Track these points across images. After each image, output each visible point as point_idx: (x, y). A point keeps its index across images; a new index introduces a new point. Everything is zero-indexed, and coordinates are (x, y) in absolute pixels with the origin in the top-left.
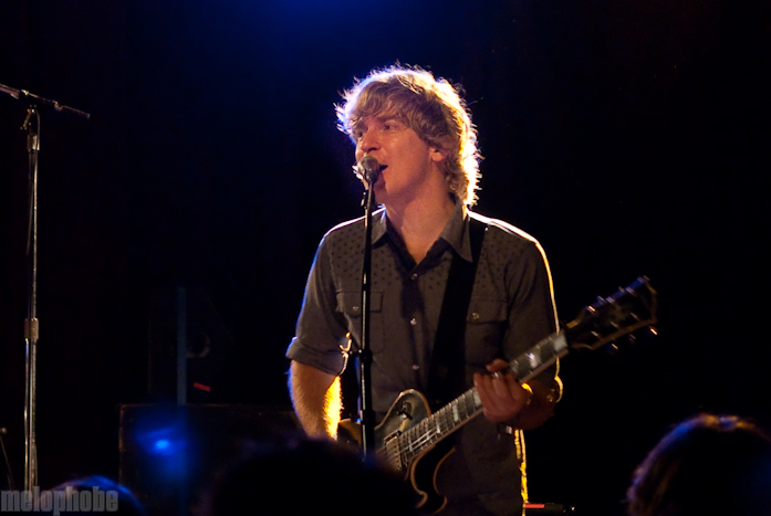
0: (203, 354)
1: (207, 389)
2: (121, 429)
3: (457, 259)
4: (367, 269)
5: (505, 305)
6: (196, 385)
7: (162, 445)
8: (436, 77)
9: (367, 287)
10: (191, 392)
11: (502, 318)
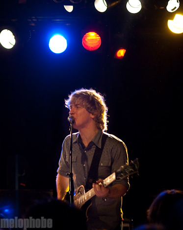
0: (23, 175)
1: (24, 185)
3: (97, 148)
5: (110, 161)
6: (21, 184)
9: (71, 155)
11: (110, 165)
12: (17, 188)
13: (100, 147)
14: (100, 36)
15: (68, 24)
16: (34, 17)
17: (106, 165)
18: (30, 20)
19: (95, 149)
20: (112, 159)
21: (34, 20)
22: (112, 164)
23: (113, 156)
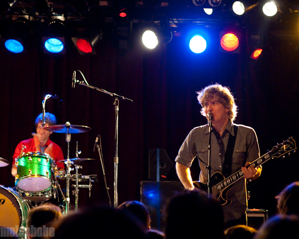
0: (164, 167)
1: (165, 177)
2: (141, 188)
3: (230, 135)
4: (210, 143)
5: (245, 147)
6: (162, 176)
7: (151, 195)
8: (223, 86)
9: (210, 149)
10: (161, 177)
11: (245, 151)
12: (158, 180)
13: (234, 135)
14: (238, 37)
15: (207, 26)
16: (176, 19)
17: (241, 151)
18: (172, 22)
19: (228, 137)
20: (247, 145)
21: (175, 22)
22: (247, 149)
23: (249, 143)
